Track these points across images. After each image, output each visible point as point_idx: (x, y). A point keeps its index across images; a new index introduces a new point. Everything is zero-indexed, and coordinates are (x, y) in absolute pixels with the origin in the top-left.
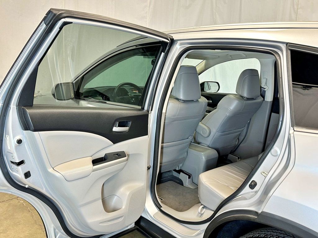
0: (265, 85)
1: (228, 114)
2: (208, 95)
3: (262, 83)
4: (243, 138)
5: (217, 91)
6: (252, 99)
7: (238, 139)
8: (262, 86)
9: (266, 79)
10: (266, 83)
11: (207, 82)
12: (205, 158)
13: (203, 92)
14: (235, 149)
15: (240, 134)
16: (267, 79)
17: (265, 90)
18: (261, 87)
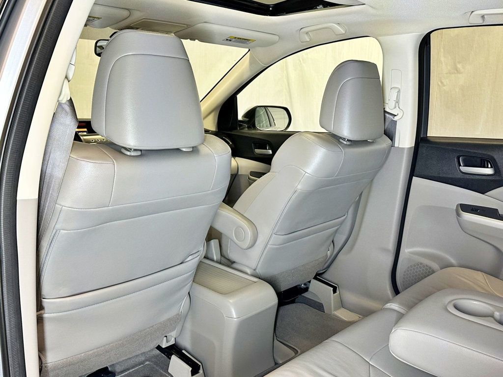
0: (395, 107)
1: (299, 187)
2: (261, 137)
3: (387, 101)
4: (344, 238)
5: (286, 128)
6: (363, 143)
7: (333, 241)
8: (387, 110)
9: (397, 90)
10: (397, 102)
11: (265, 107)
12: (236, 314)
13: (253, 131)
14: (327, 264)
15: (336, 231)
16: (399, 91)
17: (396, 118)
18: (385, 112)
